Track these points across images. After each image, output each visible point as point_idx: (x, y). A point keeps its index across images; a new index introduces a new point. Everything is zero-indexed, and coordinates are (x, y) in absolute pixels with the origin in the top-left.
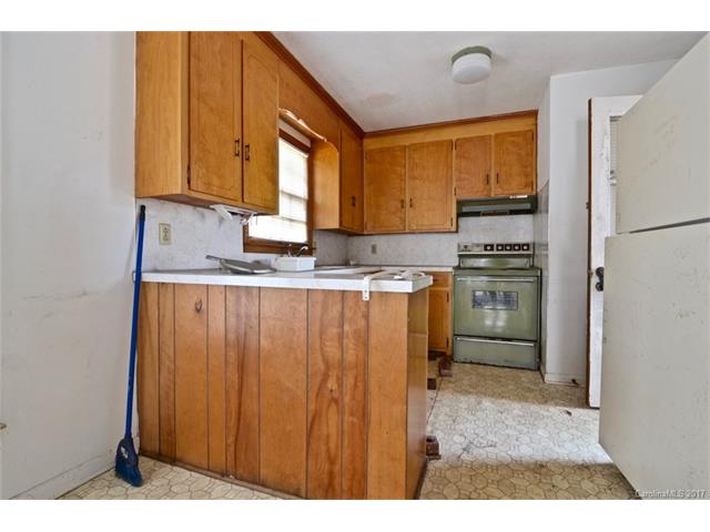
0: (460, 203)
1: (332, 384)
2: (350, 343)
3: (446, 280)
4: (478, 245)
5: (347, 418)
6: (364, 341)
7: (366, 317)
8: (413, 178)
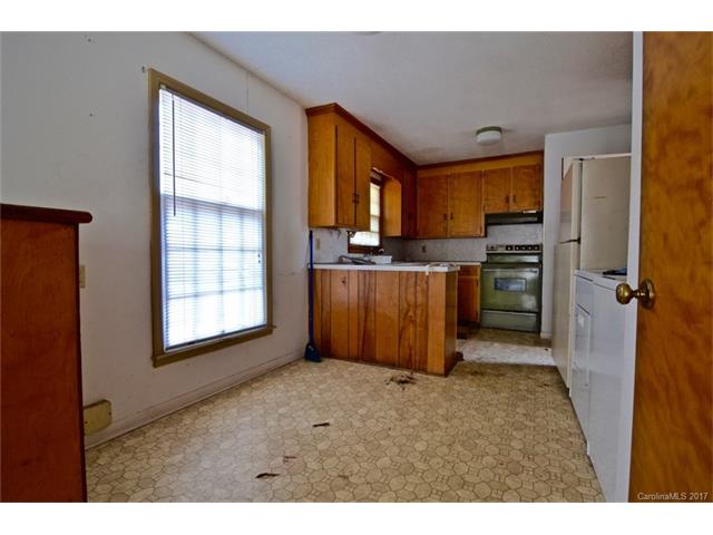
0: (488, 217)
1: (411, 313)
2: (419, 295)
3: (476, 271)
4: (501, 246)
5: (418, 329)
6: (426, 292)
7: (427, 283)
8: (453, 198)
